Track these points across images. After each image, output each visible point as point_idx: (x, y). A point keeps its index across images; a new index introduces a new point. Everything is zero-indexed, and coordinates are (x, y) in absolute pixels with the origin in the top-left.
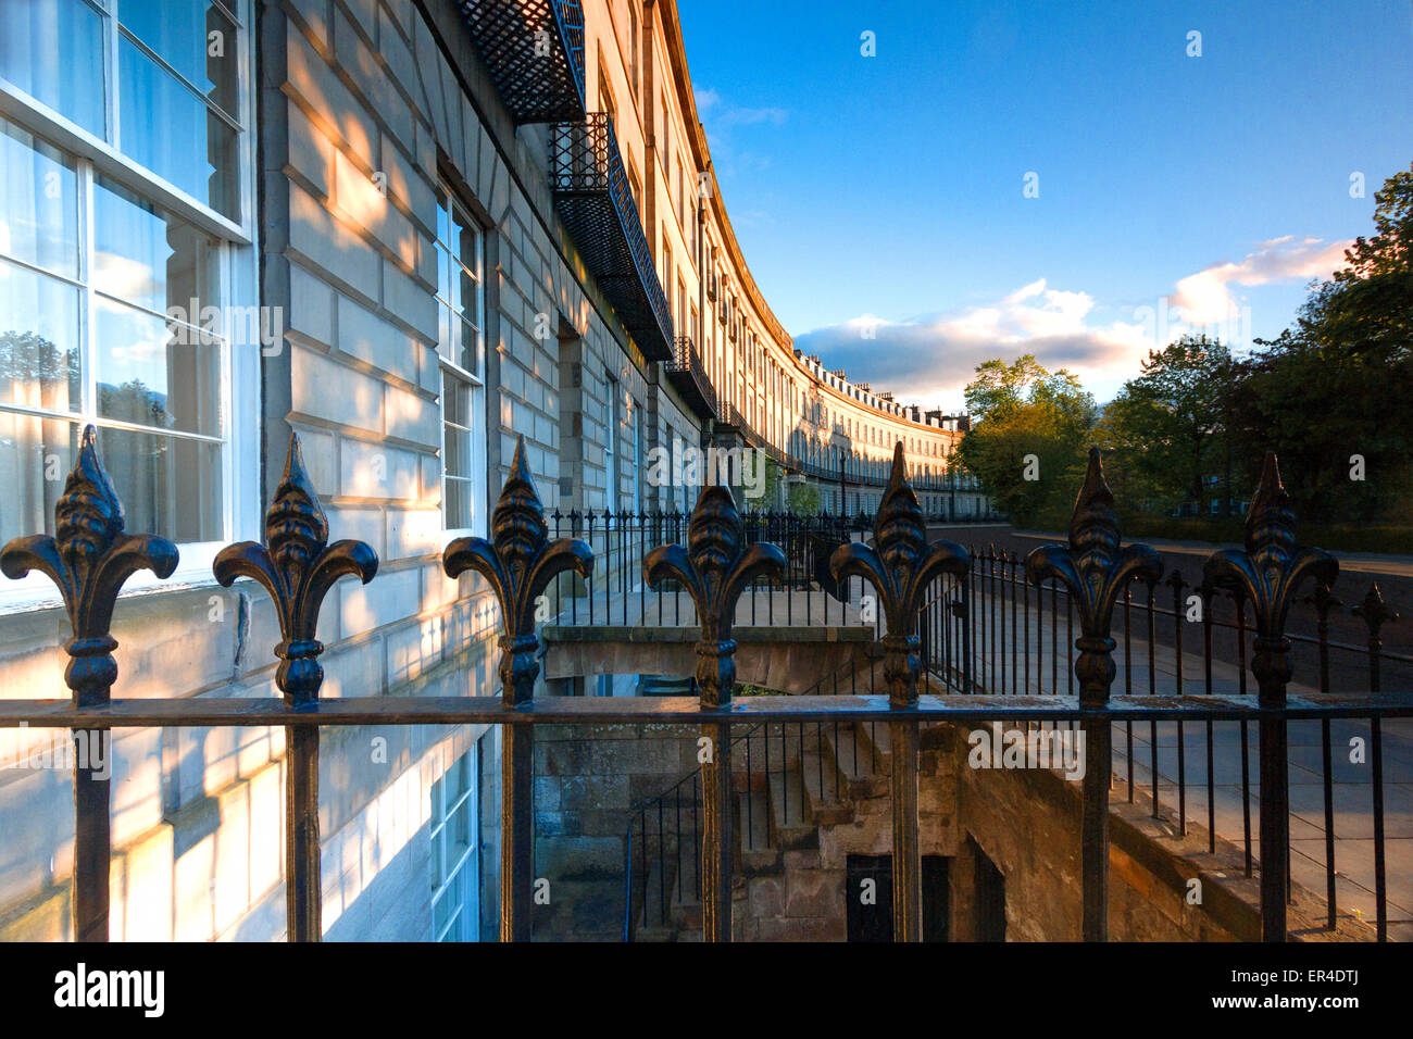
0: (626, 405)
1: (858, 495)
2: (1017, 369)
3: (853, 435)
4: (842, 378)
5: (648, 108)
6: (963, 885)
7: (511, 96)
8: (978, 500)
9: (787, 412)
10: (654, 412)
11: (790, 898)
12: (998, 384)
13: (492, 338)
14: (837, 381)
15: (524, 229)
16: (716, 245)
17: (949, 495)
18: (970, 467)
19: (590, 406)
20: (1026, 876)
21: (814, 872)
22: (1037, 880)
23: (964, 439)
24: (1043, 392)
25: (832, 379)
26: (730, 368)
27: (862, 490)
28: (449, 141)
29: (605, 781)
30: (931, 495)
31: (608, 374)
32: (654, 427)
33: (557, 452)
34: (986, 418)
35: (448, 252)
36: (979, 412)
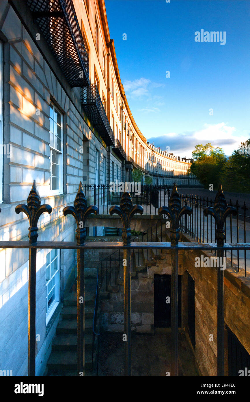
0: (101, 157)
1: (164, 180)
2: (206, 147)
3: (163, 164)
4: (160, 149)
5: (108, 81)
6: (185, 283)
7: (70, 80)
8: (196, 181)
9: (145, 158)
10: (109, 159)
11: (139, 285)
12: (201, 151)
13: (65, 141)
14: (158, 150)
15: (74, 114)
16: (126, 116)
17: (188, 180)
18: (193, 172)
19: (91, 158)
20: (200, 281)
21: (146, 279)
22: (202, 283)
23: (192, 165)
24: (213, 153)
25: (157, 150)
26: (130, 147)
27: (165, 178)
28: (53, 92)
29: (93, 254)
30: (183, 180)
31: (97, 149)
32: (109, 163)
33: (82, 170)
34: (198, 160)
35: (53, 120)
36: (196, 158)
